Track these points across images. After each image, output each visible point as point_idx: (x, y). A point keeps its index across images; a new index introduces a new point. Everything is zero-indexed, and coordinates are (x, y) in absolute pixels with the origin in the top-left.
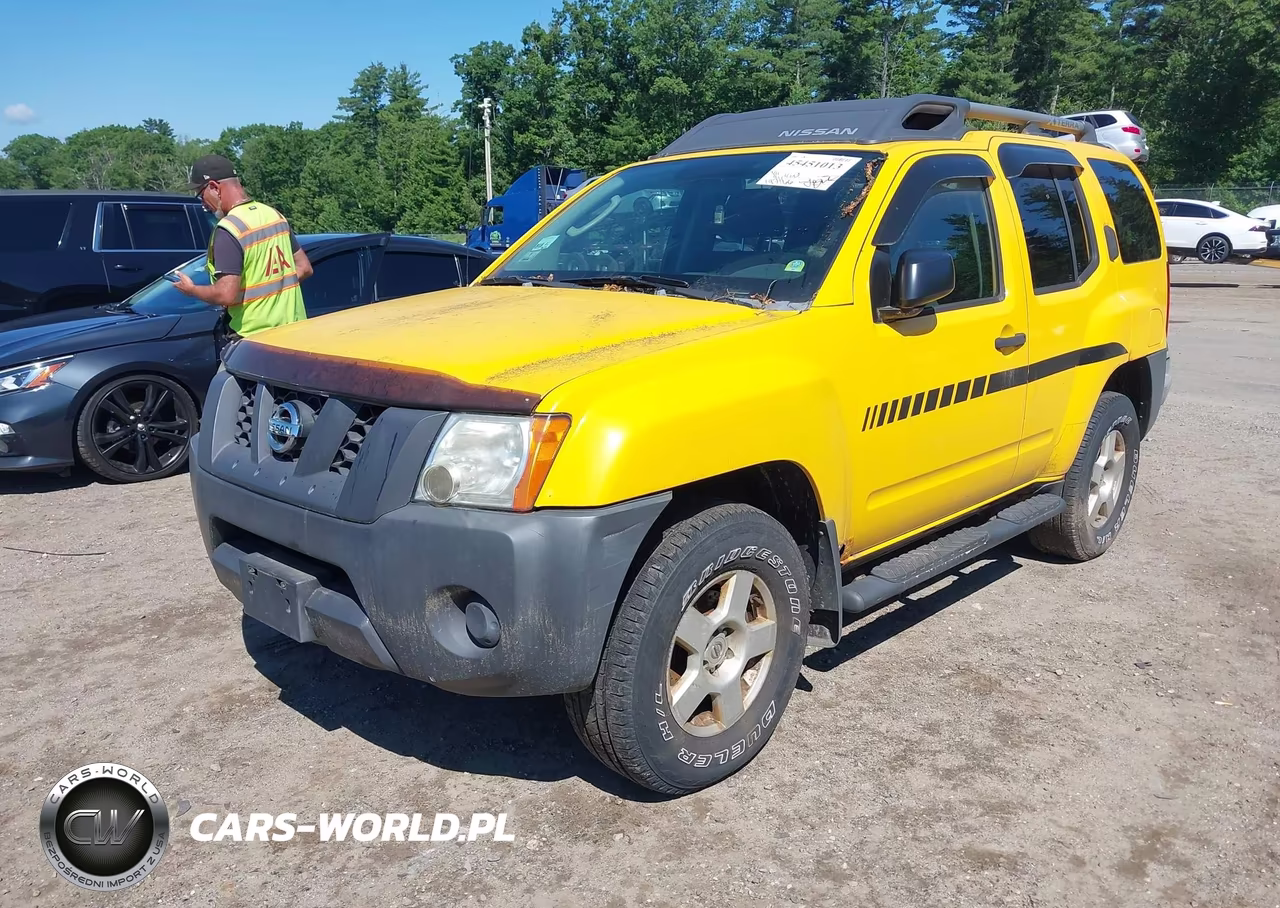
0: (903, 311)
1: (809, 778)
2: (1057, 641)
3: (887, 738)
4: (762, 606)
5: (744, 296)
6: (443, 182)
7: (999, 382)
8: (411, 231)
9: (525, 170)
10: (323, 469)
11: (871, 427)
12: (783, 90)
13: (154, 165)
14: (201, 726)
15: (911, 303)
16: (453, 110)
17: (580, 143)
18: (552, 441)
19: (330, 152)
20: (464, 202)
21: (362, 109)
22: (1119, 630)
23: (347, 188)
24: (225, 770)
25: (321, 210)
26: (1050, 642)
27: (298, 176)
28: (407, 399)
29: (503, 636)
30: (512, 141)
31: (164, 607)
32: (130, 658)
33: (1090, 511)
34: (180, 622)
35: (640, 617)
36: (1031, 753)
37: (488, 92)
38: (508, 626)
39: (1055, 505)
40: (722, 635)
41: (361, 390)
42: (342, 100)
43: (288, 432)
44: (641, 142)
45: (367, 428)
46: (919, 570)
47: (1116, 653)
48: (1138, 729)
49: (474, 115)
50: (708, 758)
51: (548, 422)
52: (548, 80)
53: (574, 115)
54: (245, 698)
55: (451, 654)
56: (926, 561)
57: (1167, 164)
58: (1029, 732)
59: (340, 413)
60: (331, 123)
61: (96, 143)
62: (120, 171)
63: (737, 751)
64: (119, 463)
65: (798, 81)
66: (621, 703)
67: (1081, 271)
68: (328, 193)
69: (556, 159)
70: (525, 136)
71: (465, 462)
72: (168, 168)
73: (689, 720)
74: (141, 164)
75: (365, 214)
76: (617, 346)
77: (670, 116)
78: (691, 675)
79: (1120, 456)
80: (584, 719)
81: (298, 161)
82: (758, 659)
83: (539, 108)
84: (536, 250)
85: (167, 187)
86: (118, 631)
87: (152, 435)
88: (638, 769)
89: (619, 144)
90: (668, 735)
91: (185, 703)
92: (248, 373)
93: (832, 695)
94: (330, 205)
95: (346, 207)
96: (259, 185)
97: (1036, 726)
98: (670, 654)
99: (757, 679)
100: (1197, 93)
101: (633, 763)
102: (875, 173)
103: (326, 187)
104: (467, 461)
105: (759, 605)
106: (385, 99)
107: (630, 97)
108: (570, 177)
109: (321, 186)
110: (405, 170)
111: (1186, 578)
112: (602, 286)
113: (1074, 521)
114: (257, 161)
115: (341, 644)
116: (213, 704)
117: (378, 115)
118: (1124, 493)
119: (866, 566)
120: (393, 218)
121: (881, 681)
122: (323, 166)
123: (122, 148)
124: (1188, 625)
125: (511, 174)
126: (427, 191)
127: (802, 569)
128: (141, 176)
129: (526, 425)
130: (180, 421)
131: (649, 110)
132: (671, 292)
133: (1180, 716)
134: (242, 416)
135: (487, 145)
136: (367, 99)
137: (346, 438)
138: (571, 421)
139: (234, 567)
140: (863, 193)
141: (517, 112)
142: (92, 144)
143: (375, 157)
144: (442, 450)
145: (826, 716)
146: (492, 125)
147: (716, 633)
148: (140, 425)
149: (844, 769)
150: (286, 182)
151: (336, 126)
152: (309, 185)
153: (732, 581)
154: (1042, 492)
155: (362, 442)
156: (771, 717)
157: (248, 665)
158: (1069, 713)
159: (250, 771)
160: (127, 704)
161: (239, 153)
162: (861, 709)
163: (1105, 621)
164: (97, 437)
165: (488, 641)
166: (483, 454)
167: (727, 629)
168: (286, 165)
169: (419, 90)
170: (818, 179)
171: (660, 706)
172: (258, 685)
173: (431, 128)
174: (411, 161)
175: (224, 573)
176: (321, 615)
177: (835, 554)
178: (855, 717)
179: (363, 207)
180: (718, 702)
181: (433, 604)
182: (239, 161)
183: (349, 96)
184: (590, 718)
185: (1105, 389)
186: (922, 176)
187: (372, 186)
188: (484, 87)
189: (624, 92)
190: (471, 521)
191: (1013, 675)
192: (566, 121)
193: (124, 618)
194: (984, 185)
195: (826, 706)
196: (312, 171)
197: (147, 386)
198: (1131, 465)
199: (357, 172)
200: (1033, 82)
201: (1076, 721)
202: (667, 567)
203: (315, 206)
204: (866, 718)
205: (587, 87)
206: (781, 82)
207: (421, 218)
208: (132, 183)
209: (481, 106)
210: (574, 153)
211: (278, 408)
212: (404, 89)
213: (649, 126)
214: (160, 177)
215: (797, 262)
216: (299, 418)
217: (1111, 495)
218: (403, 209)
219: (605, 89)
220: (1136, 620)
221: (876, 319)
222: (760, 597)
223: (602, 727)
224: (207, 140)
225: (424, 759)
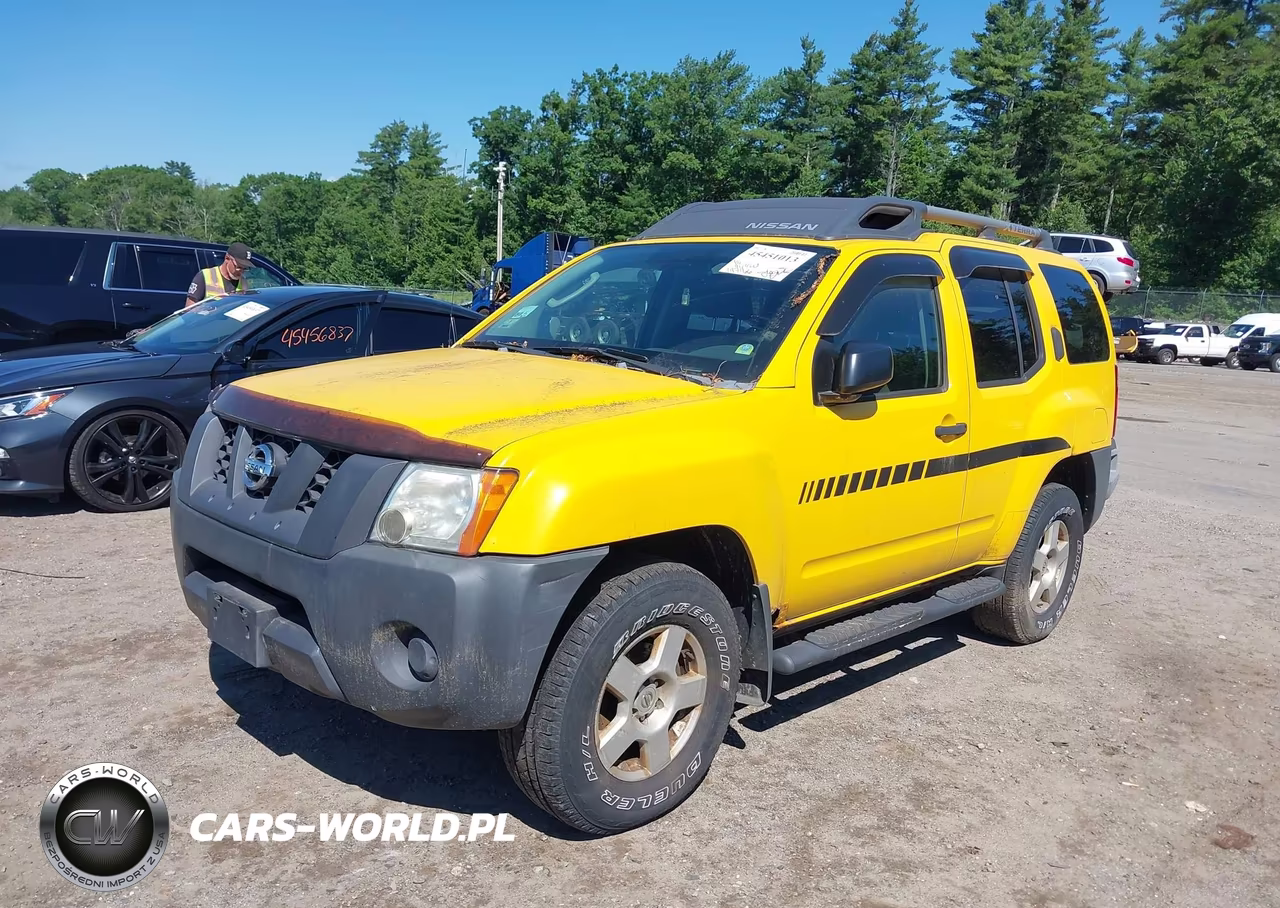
0: (842, 396)
1: (726, 827)
2: (984, 717)
3: (805, 796)
4: (693, 661)
5: (697, 373)
6: (454, 240)
7: (937, 467)
8: (421, 285)
9: (537, 234)
10: (288, 507)
11: (807, 501)
12: (793, 171)
13: (173, 206)
14: (158, 743)
15: (849, 389)
16: (469, 172)
17: (592, 211)
18: (500, 493)
19: (346, 204)
20: (475, 260)
21: (381, 164)
22: (1045, 710)
23: (361, 240)
24: (176, 785)
25: (333, 259)
26: (978, 718)
27: (313, 224)
28: (370, 447)
29: (440, 671)
30: (526, 205)
31: (135, 632)
32: (97, 676)
33: (1032, 596)
34: (149, 647)
35: (572, 662)
36: (941, 818)
37: (505, 156)
38: (446, 662)
39: (994, 588)
40: (654, 686)
41: (333, 438)
42: (361, 154)
43: (261, 471)
44: (651, 214)
45: (333, 472)
46: (851, 639)
47: (1038, 732)
48: (1045, 803)
49: (489, 177)
50: (631, 802)
51: (497, 476)
52: (563, 148)
53: (588, 184)
54: (202, 721)
55: (393, 686)
56: (859, 631)
57: (1161, 266)
58: (942, 800)
59: (311, 457)
60: (349, 175)
61: (117, 181)
62: (139, 210)
63: (660, 798)
64: (107, 493)
65: (807, 164)
66: (550, 742)
67: (1026, 369)
68: (342, 243)
69: (567, 225)
70: (538, 201)
71: (419, 508)
72: (187, 210)
73: (616, 764)
74: (160, 204)
75: (377, 266)
76: (571, 411)
77: (682, 191)
78: (620, 721)
79: (1063, 545)
80: (515, 756)
81: (315, 210)
82: (688, 711)
83: (552, 176)
84: (516, 318)
85: (184, 228)
86: (90, 651)
87: (142, 468)
88: (562, 806)
89: (631, 215)
90: (592, 776)
91: (145, 721)
92: (231, 415)
93: (761, 753)
94: (343, 255)
95: (358, 258)
96: (274, 231)
97: (950, 793)
98: (600, 699)
99: (685, 731)
100: (1193, 201)
101: (558, 800)
102: (826, 269)
103: (340, 237)
104: (422, 506)
105: (690, 660)
106: (404, 156)
107: (643, 170)
108: (578, 245)
109: (335, 235)
110: (419, 225)
111: (1118, 666)
112: (570, 355)
113: (1015, 604)
114: (274, 208)
115: (293, 671)
116: (173, 724)
117: (397, 171)
118: (1067, 582)
119: (800, 632)
120: (403, 272)
121: (812, 742)
122: (338, 216)
123: (143, 187)
124: (1111, 710)
125: (522, 237)
126: (439, 248)
127: (734, 629)
128: (158, 215)
129: (476, 477)
130: (171, 456)
131: (660, 184)
132: (630, 366)
133: (1086, 793)
134: (223, 454)
135: (500, 208)
136: (386, 154)
137: (314, 480)
138: (518, 476)
139: (202, 593)
140: (813, 286)
141: (531, 177)
142: (113, 181)
143: (390, 211)
144: (399, 496)
145: (754, 772)
146: (507, 188)
147: (647, 683)
148: (131, 458)
149: (761, 821)
150: (301, 229)
151: (354, 179)
152: (323, 235)
153: (665, 635)
154: (983, 575)
155: (327, 484)
156: (696, 767)
157: (210, 691)
158: (984, 784)
159: (199, 788)
160: (89, 719)
161: (257, 199)
162: (787, 768)
163: (1033, 701)
164: (88, 466)
165: (427, 675)
166: (437, 502)
167: (658, 680)
168: (302, 213)
169: (438, 150)
170: (775, 270)
171: (586, 748)
172: (218, 709)
173: (447, 187)
174: (425, 217)
175: (193, 600)
176: (279, 644)
177: (768, 619)
178: (780, 774)
179: (375, 259)
180: (646, 750)
181: (378, 638)
182: (256, 207)
183: (369, 150)
184: (521, 755)
185: (1048, 481)
186: (871, 273)
187: (385, 240)
188: (501, 150)
189: (637, 164)
190: (419, 563)
191: (936, 746)
192: (579, 189)
193: (95, 639)
194: (934, 284)
195: (754, 762)
196: (327, 220)
197: (142, 420)
198: (1075, 555)
199: (371, 224)
200: (1035, 179)
201: (988, 791)
202: (601, 617)
203: (328, 255)
204: (790, 777)
205: (602, 157)
206: (790, 164)
207: (432, 274)
208: (150, 222)
209: (496, 169)
210: (586, 220)
211: (254, 448)
212: (424, 146)
213: (660, 200)
214: (178, 217)
215: (747, 346)
216: (272, 459)
217: (1054, 582)
218: (414, 264)
219: (620, 161)
220: (1063, 704)
221: (816, 402)
222: (692, 652)
223: (531, 765)
224: (227, 185)
225: (366, 788)
